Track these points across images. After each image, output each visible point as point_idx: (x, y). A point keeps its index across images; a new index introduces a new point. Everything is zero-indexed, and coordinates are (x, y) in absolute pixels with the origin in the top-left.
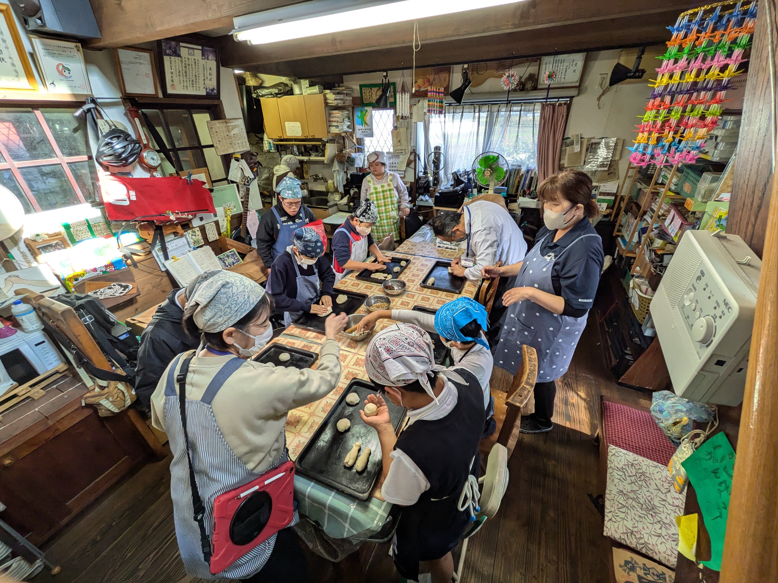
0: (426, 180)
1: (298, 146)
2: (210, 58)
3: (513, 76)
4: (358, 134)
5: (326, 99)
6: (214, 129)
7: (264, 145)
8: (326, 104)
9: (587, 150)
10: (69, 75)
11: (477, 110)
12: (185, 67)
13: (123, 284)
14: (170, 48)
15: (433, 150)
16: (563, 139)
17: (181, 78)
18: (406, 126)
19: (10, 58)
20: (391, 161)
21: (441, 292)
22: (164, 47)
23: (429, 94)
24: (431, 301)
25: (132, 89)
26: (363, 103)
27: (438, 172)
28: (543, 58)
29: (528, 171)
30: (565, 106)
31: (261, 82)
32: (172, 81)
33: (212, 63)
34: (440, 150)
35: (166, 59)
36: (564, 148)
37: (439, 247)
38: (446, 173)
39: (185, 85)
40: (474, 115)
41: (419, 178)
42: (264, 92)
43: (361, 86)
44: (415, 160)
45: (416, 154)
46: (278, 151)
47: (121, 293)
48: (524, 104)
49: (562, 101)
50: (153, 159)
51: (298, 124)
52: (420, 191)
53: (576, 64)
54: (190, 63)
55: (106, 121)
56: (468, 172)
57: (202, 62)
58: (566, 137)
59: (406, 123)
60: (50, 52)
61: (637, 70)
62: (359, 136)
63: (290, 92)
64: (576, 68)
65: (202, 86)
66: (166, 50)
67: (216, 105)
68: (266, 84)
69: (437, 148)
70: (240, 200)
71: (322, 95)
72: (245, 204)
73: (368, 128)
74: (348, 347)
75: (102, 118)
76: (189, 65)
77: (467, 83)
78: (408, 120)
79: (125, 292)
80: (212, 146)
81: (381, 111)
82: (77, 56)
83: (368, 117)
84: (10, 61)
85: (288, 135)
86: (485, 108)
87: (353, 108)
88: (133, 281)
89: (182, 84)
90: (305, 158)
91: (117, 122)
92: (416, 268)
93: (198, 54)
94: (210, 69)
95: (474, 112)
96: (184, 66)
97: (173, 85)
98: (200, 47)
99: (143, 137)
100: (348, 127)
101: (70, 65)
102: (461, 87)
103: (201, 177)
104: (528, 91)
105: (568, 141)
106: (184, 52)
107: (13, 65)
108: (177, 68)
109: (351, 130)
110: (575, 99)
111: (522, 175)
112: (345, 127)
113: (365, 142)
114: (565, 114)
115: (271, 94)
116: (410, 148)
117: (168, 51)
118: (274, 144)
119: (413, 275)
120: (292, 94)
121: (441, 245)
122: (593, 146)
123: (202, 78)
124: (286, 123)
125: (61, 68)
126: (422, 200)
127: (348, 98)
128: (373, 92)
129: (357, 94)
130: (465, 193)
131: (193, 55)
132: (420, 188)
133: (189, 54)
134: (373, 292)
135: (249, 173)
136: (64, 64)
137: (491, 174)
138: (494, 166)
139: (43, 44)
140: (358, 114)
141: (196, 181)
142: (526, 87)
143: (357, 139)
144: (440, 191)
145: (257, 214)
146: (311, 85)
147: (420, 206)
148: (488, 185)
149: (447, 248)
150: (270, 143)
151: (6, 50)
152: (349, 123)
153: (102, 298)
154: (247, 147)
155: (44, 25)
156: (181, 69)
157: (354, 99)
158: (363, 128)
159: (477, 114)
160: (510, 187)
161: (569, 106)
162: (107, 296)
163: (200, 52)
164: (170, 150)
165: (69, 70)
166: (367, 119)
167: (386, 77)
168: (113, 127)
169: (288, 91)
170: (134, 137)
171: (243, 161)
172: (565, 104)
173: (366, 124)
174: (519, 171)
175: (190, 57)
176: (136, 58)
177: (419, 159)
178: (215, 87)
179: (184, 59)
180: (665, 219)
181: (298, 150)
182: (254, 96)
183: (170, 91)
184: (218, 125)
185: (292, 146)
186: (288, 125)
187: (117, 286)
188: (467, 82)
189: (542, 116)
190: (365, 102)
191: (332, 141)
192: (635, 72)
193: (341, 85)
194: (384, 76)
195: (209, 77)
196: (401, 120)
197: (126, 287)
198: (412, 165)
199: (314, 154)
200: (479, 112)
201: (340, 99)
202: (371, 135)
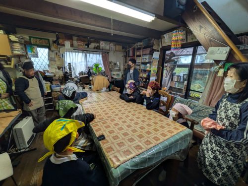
4: (30, 56)
8: (9, 39)
15: (68, 64)
27: (71, 72)
43: (30, 37)
49: (106, 53)
71: (6, 35)
73: (35, 54)
81: (40, 49)
83: (34, 50)
87: (25, 45)
109: (25, 54)
110: (109, 53)
127: (22, 40)
128: (37, 40)
129: (28, 40)
140: (28, 49)
158: (32, 54)
189: (102, 56)
190: (33, 44)
191: (14, 57)
202: (38, 57)
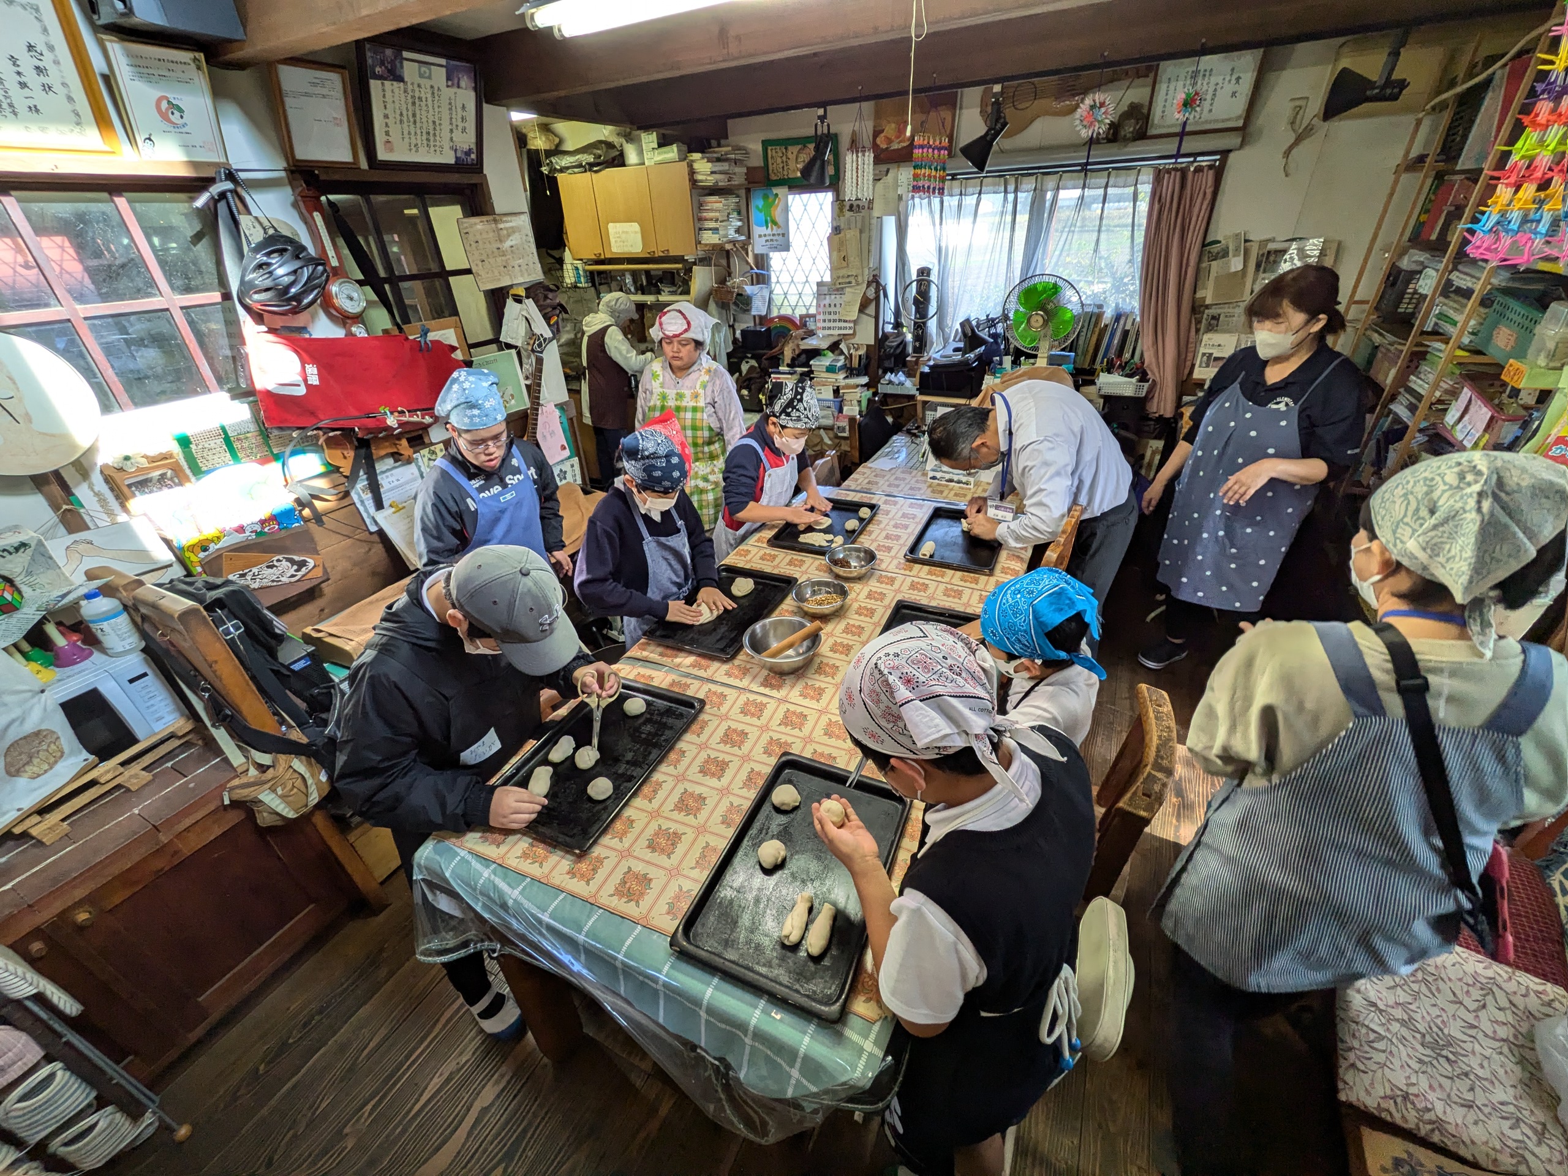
0: (899, 340)
1: (635, 274)
2: (463, 84)
3: (1102, 105)
4: (758, 246)
5: (692, 172)
6: (471, 236)
7: (566, 274)
8: (693, 182)
9: (1258, 265)
10: (180, 122)
11: (1011, 188)
12: (414, 104)
13: (296, 558)
14: (382, 63)
15: (914, 277)
16: (1204, 245)
17: (405, 125)
18: (859, 225)
19: (64, 84)
20: (827, 302)
21: (950, 572)
22: (370, 61)
23: (917, 153)
24: (930, 591)
25: (310, 151)
26: (768, 179)
27: (925, 323)
28: (1163, 64)
29: (1118, 318)
30: (1211, 173)
31: (557, 140)
32: (387, 133)
33: (466, 96)
34: (928, 275)
35: (374, 85)
36: (1204, 265)
37: (934, 478)
38: (941, 325)
39: (414, 142)
40: (1005, 199)
41: (886, 336)
42: (566, 161)
43: (766, 144)
44: (877, 299)
45: (878, 284)
46: (594, 285)
47: (293, 576)
48: (1114, 173)
49: (1204, 161)
50: (351, 299)
51: (635, 227)
52: (887, 364)
53: (1238, 78)
54: (423, 95)
55: (256, 218)
56: (993, 320)
57: (448, 93)
58: (1209, 239)
59: (859, 219)
60: (143, 70)
61: (1388, 82)
62: (759, 250)
63: (619, 161)
64: (1236, 88)
65: (447, 145)
66: (374, 67)
67: (475, 185)
68: (569, 146)
69: (924, 272)
70: (523, 382)
71: (685, 163)
72: (534, 390)
73: (780, 231)
74: (766, 686)
75: (249, 213)
76: (420, 99)
77: (999, 126)
78: (864, 212)
79: (300, 574)
80: (468, 271)
81: (805, 196)
82: (196, 80)
83: (779, 209)
84: (64, 91)
85: (614, 250)
86: (1029, 184)
87: (748, 190)
88: (314, 551)
89: (407, 140)
90: (649, 299)
91: (278, 221)
92: (892, 523)
93: (439, 74)
94: (463, 107)
95: (1006, 192)
96: (410, 101)
97: (388, 142)
98: (443, 61)
99: (331, 253)
100: (738, 231)
101: (185, 100)
102: (987, 134)
103: (448, 336)
104: (1126, 141)
105: (1215, 249)
106: (409, 70)
107: (70, 99)
108: (397, 105)
109: (743, 238)
110: (1232, 155)
111: (1106, 326)
112: (730, 231)
113: (772, 263)
114: (1209, 191)
115: (580, 166)
116: (866, 271)
117: (378, 69)
118: (585, 271)
119: (887, 537)
120: (623, 164)
121: (938, 475)
122: (1272, 258)
123: (446, 127)
124: (611, 225)
125: (164, 105)
126: (890, 382)
127: (737, 170)
128: (789, 155)
129: (757, 162)
130: (986, 365)
131: (430, 77)
132: (888, 357)
133: (421, 76)
134: (806, 572)
135: (542, 328)
136: (170, 96)
137: (1046, 323)
138: (1050, 307)
139: (129, 54)
140: (757, 202)
141: (437, 343)
142: (1123, 133)
143: (756, 256)
144: (932, 363)
145: (557, 413)
146: (663, 143)
147: (886, 395)
148: (1036, 349)
149: (951, 481)
150: (577, 269)
151: (55, 67)
152: (739, 224)
153: (256, 585)
154: (536, 274)
155: (130, 11)
156: (404, 107)
157: (750, 171)
158: (769, 231)
159: (1011, 197)
160: (1080, 351)
161: (1219, 173)
162: (265, 582)
163: (444, 70)
164: (385, 281)
165: (181, 110)
166: (777, 214)
167: (822, 118)
168: (271, 232)
169: (614, 159)
170: (312, 251)
171: (530, 303)
172: (1210, 167)
173: (774, 223)
174: (1099, 316)
175: (423, 82)
176: (314, 84)
177: (886, 296)
178: (473, 146)
179: (410, 87)
180: (1446, 410)
181: (635, 281)
182: (545, 170)
183: (382, 155)
184: (479, 227)
185: (622, 273)
186: (613, 229)
187: (285, 563)
188: (997, 123)
189: (1156, 196)
190: (773, 177)
191: (704, 261)
192: (1384, 87)
193: (723, 142)
194: (819, 117)
195: (461, 125)
196: (848, 214)
197: (302, 564)
198: (871, 310)
199: (667, 290)
200: (1016, 191)
201: (721, 173)
202: (786, 247)
